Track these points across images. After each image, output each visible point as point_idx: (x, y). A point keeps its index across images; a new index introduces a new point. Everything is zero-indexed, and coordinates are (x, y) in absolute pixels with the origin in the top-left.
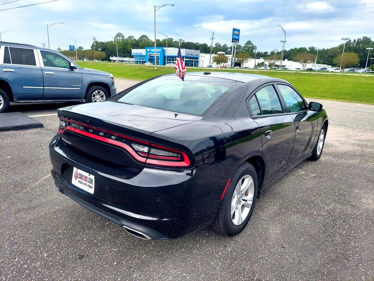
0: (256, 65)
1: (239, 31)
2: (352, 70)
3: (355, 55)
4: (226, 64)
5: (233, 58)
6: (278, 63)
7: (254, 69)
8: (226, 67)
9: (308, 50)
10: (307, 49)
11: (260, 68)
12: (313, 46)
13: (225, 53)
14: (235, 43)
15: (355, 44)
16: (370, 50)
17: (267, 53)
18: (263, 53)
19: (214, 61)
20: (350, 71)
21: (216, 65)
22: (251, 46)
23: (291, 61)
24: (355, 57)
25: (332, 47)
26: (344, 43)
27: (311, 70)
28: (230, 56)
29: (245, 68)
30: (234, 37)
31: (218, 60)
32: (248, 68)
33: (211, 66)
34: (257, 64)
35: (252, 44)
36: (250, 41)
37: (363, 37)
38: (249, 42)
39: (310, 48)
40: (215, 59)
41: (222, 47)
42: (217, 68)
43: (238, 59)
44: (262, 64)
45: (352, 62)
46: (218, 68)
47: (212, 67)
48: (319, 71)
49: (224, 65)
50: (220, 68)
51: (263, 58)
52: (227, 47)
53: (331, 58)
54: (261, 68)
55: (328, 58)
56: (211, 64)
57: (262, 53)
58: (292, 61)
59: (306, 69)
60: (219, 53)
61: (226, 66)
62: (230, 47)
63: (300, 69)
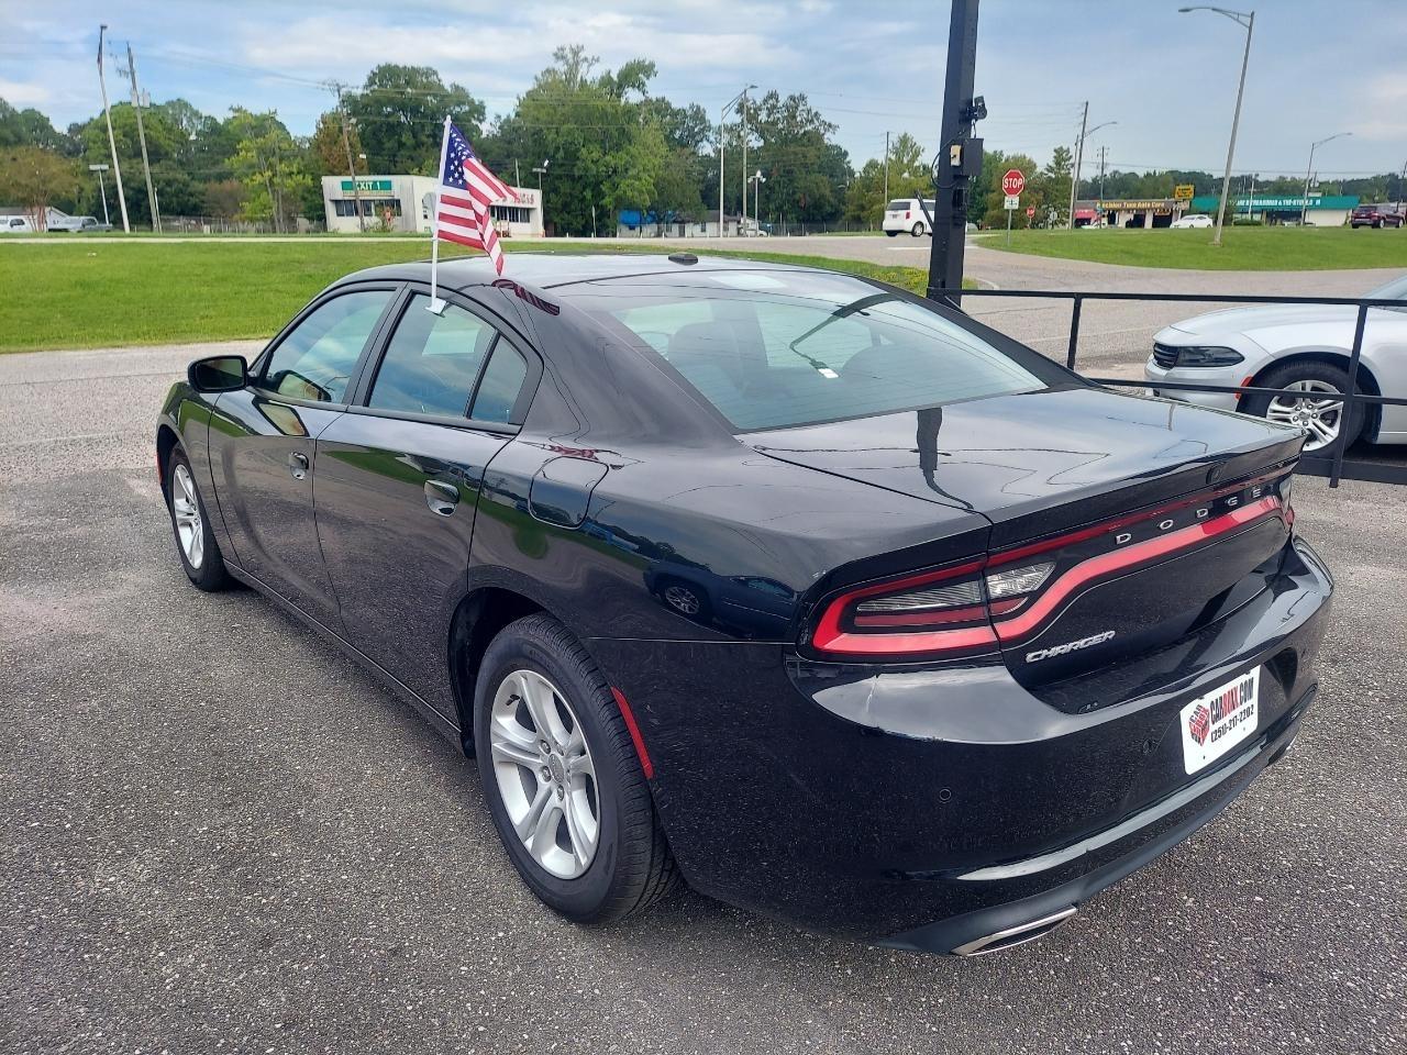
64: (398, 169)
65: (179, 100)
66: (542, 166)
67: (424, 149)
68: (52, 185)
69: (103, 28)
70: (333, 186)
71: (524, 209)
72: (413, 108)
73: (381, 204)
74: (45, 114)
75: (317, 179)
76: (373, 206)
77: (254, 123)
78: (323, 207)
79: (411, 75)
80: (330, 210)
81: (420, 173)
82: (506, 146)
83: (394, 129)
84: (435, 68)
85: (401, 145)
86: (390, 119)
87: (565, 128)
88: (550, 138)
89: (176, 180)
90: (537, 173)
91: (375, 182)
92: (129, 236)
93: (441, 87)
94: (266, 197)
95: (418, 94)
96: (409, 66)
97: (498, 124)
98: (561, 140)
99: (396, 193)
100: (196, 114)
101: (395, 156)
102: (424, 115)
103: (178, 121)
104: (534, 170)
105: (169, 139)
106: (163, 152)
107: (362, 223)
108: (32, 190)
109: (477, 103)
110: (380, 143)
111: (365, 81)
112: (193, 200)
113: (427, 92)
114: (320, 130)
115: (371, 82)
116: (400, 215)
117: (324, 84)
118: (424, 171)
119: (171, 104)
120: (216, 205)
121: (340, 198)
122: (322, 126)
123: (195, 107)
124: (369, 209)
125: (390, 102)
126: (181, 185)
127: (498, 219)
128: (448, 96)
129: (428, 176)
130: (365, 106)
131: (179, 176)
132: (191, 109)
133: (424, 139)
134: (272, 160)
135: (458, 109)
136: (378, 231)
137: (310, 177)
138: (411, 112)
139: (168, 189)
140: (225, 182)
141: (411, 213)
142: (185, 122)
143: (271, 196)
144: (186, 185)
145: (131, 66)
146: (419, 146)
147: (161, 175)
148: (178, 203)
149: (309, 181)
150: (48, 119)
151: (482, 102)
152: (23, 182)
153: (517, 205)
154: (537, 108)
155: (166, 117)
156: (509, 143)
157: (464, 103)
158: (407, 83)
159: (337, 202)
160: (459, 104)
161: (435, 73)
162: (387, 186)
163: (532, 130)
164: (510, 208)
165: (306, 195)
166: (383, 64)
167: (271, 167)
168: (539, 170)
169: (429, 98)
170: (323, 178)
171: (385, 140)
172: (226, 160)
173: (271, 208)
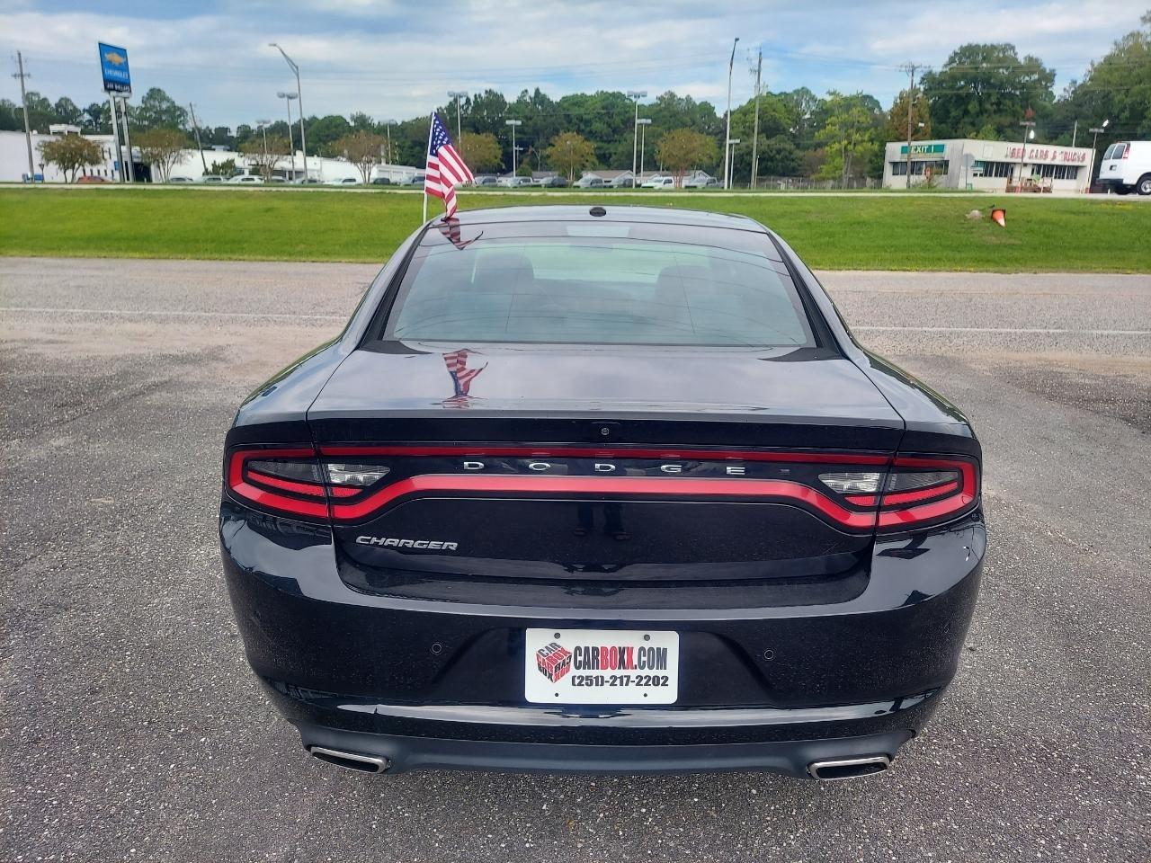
0: (206, 170)
1: (122, 52)
2: (490, 181)
3: (489, 139)
4: (102, 168)
5: (124, 148)
6: (284, 164)
7: (208, 185)
8: (103, 180)
9: (352, 124)
10: (348, 120)
11: (228, 179)
12: (364, 113)
13: (78, 130)
14: (120, 94)
15: (470, 108)
16: (516, 126)
17: (226, 130)
18: (213, 132)
19: (48, 160)
20: (487, 184)
21: (61, 173)
22: (164, 106)
23: (316, 156)
24: (491, 145)
25: (415, 118)
26: (443, 107)
27: (384, 182)
28: (109, 142)
29: (175, 182)
30: (110, 72)
31: (64, 154)
32: (188, 181)
33: (41, 178)
34: (210, 168)
35: (168, 100)
36: (159, 90)
37: (486, 92)
38: (155, 94)
39: (355, 119)
40: (48, 150)
41: (53, 105)
42: (66, 183)
43: (144, 152)
44: (228, 169)
45: (487, 160)
46: (72, 183)
47: (46, 180)
48: (407, 186)
49: (95, 174)
50: (77, 183)
51: (223, 147)
52: (75, 107)
53: (418, 148)
54: (230, 182)
55: (412, 148)
56: (38, 171)
57: (210, 131)
58: (318, 156)
59: (371, 181)
60: (53, 128)
61: (102, 174)
62: (87, 107)
63: (354, 180)
64: (958, 134)
65: (803, 88)
66: (1100, 126)
67: (986, 115)
68: (692, 155)
69: (737, 40)
70: (894, 150)
71: (1073, 166)
72: (986, 80)
73: (930, 165)
74: (712, 105)
75: (883, 145)
76: (924, 166)
77: (843, 102)
78: (882, 169)
79: (987, 52)
80: (888, 169)
81: (976, 137)
82: (1076, 109)
83: (962, 100)
84: (1013, 44)
85: (966, 112)
86: (961, 92)
87: (1136, 88)
88: (1116, 100)
89: (784, 149)
90: (1094, 134)
91: (930, 146)
92: (726, 192)
93: (1015, 60)
94: (839, 161)
95: (990, 68)
96: (989, 44)
97: (1073, 89)
98: (1128, 101)
99: (947, 155)
100: (813, 99)
101: (957, 123)
102: (993, 86)
103: (798, 104)
104: (1091, 130)
105: (788, 118)
106: (781, 128)
107: (909, 181)
108: (680, 159)
109: (1048, 71)
110: (948, 112)
111: (946, 60)
112: (793, 164)
113: (1000, 65)
114: (896, 104)
115: (952, 60)
116: (946, 173)
117: (901, 66)
118: (981, 135)
119: (796, 92)
120: (809, 168)
121: (898, 160)
122: (898, 101)
123: (813, 93)
124: (920, 169)
125: (964, 76)
126: (787, 154)
127: (1043, 176)
128: (1022, 67)
129: (983, 139)
130: (941, 83)
131: (787, 146)
132: (811, 95)
133: (988, 106)
134: (851, 131)
135: (1027, 78)
136: (924, 187)
137: (878, 143)
138: (982, 84)
139: (777, 156)
140: (819, 150)
141: (957, 172)
142: (804, 105)
143: (843, 160)
144: (791, 153)
145: (759, 66)
146: (982, 114)
147: (775, 147)
148: (782, 166)
149: (876, 147)
150: (714, 108)
151: (1054, 70)
152: (674, 153)
153: (1066, 163)
154: (1110, 72)
155: (788, 102)
156: (1080, 105)
157: (1033, 73)
158: (984, 59)
159: (895, 164)
160: (1030, 73)
161: (1013, 48)
162: (940, 149)
163: (1103, 94)
164: (1057, 166)
165: (873, 158)
166: (965, 44)
167: (848, 137)
168: (1096, 130)
169: (1001, 70)
170: (889, 145)
171: (953, 109)
172: (816, 133)
173: (841, 169)
